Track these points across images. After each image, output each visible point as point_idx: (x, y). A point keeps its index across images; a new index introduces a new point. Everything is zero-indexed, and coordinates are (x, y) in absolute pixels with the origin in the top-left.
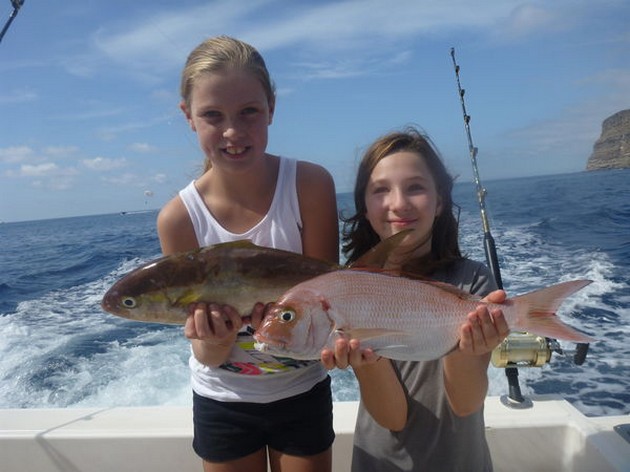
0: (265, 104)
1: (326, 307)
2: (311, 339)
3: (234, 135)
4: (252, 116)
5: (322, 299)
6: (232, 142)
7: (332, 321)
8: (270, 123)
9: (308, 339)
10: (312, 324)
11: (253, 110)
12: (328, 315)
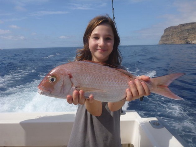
1: (70, 77)
2: (62, 91)
5: (69, 73)
7: (72, 83)
9: (61, 90)
10: (63, 84)
12: (71, 80)
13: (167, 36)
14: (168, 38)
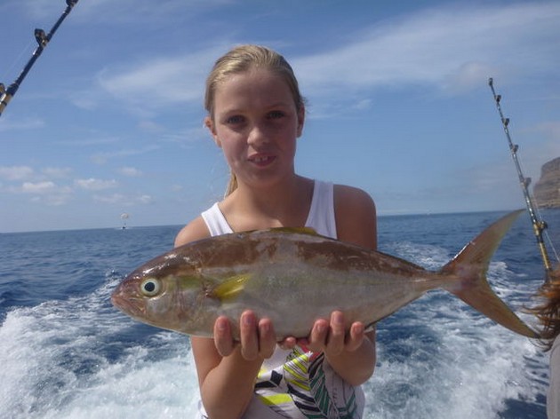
0: (293, 108)
3: (258, 140)
4: (279, 121)
6: (258, 149)
8: (299, 135)
11: (279, 114)
13: (550, 183)
14: (554, 189)
